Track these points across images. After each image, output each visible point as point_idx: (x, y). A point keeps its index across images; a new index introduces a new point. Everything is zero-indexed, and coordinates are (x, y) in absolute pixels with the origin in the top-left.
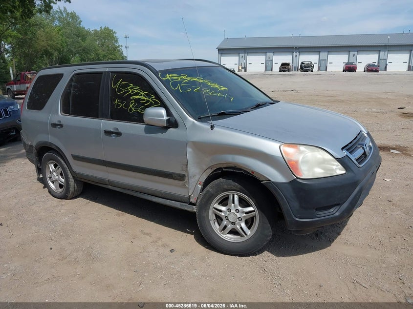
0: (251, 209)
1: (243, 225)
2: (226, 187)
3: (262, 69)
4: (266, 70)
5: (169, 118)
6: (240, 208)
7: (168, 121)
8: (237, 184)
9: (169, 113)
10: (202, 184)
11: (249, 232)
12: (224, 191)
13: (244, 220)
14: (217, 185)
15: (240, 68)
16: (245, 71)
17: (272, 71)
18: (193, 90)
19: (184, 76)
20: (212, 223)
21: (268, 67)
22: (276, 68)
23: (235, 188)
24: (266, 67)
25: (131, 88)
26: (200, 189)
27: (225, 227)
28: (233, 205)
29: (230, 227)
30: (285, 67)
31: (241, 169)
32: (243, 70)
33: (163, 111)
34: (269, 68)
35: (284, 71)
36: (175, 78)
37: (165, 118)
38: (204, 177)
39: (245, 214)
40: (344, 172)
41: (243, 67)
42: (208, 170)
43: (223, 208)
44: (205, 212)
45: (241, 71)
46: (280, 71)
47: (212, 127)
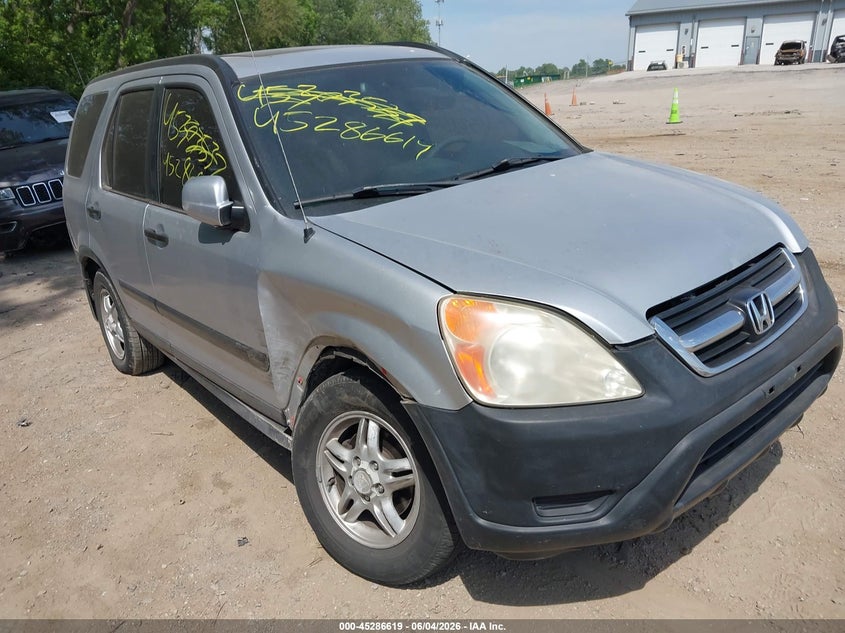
0: (405, 464)
1: (388, 506)
2: (345, 398)
3: (732, 59)
4: (742, 63)
5: (230, 203)
6: (380, 458)
7: (227, 211)
8: (369, 393)
9: (233, 192)
10: (305, 383)
11: (402, 526)
12: (346, 410)
13: (388, 493)
14: (329, 391)
15: (680, 60)
16: (692, 65)
17: (757, 63)
18: (311, 127)
19: (306, 89)
20: (323, 487)
21: (751, 54)
22: (768, 56)
23: (365, 404)
24: (743, 55)
25: (188, 126)
26: (301, 395)
27: (350, 503)
28: (365, 446)
29: (360, 505)
30: (790, 53)
31: (363, 357)
32: (686, 64)
33: (218, 187)
34: (751, 56)
35: (787, 63)
36: (276, 95)
37: (221, 203)
38: (307, 366)
39: (391, 477)
40: (637, 391)
41: (687, 55)
42: (311, 349)
43: (345, 454)
44: (306, 458)
45: (682, 65)
46: (778, 62)
47: (308, 233)
